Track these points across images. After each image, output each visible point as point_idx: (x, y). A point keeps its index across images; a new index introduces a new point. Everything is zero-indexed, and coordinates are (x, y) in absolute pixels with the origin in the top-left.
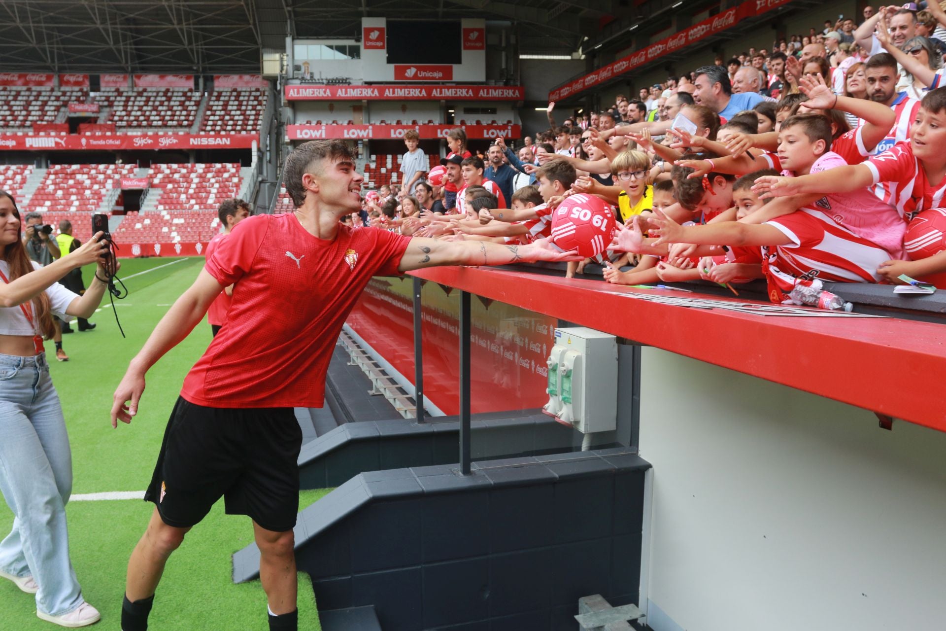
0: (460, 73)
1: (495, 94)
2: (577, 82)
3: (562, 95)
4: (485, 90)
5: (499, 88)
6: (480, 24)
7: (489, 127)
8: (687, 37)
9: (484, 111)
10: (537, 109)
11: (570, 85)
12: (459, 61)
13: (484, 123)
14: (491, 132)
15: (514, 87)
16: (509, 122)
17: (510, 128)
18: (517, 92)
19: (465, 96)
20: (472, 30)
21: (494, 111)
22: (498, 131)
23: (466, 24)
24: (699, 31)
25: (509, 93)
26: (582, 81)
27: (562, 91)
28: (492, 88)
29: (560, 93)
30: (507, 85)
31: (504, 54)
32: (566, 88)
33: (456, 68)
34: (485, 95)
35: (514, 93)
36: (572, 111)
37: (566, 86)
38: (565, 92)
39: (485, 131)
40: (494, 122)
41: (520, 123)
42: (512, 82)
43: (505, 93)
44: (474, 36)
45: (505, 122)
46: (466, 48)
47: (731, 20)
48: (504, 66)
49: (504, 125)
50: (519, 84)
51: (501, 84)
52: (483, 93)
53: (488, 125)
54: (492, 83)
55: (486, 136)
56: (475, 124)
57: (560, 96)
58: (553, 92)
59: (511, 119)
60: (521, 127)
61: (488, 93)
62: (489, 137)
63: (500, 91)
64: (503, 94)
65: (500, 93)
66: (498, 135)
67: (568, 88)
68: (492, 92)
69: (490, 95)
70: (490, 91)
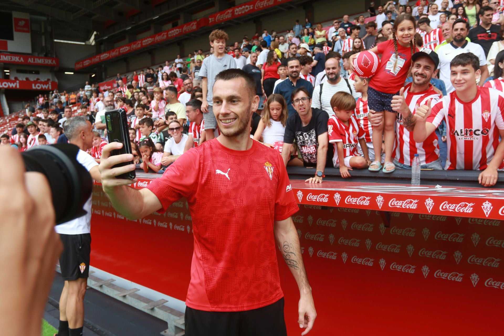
0: (12, 46)
1: (39, 61)
2: (95, 57)
3: (84, 65)
4: (32, 59)
5: (42, 58)
6: (26, 16)
7: (36, 82)
8: (167, 35)
9: (31, 72)
10: (66, 73)
11: (90, 59)
12: (12, 38)
13: (32, 80)
14: (37, 85)
15: (52, 58)
16: (49, 80)
17: (50, 83)
18: (54, 61)
19: (18, 62)
20: (21, 20)
21: (37, 73)
22: (42, 85)
23: (16, 15)
24: (175, 32)
25: (49, 62)
26: (98, 57)
27: (84, 62)
28: (37, 58)
29: (83, 64)
30: (46, 56)
31: (43, 37)
32: (87, 61)
33: (10, 43)
34: (32, 62)
35: (52, 62)
36: (88, 76)
37: (87, 59)
38: (87, 63)
39: (33, 85)
40: (38, 79)
41: (56, 81)
42: (50, 55)
44: (22, 23)
46: (17, 30)
47: (194, 27)
48: (44, 45)
49: (45, 81)
50: (54, 56)
51: (43, 56)
52: (30, 60)
54: (36, 54)
55: (34, 87)
57: (83, 65)
58: (78, 63)
59: (50, 78)
60: (58, 83)
61: (34, 60)
62: (36, 89)
63: (43, 60)
64: (45, 62)
65: (43, 61)
66: (42, 87)
67: (89, 61)
68: (37, 60)
69: (36, 62)
70: (36, 59)
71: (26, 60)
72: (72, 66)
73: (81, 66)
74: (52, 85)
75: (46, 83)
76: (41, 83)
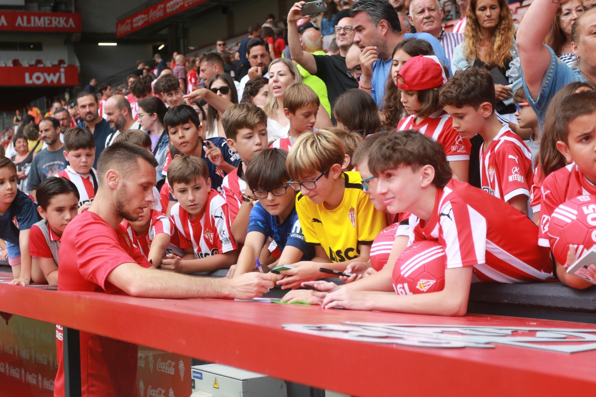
1: (40, 22)
2: (155, 8)
3: (135, 25)
4: (25, 18)
5: (45, 15)
7: (32, 69)
9: (24, 47)
10: (100, 44)
11: (146, 12)
13: (25, 64)
14: (35, 75)
15: (67, 14)
16: (61, 62)
17: (62, 70)
18: (71, 20)
21: (38, 47)
22: (46, 75)
25: (59, 22)
26: (162, 6)
27: (135, 20)
28: (35, 14)
29: (132, 23)
30: (55, 11)
32: (140, 17)
34: (25, 24)
35: (67, 22)
36: (150, 48)
37: (141, 13)
38: (139, 21)
39: (27, 75)
40: (39, 62)
41: (78, 64)
42: (63, 7)
43: (54, 22)
45: (56, 63)
49: (54, 66)
50: (73, 9)
51: (48, 9)
52: (21, 22)
53: (31, 66)
54: (35, 7)
55: (28, 81)
56: (10, 64)
57: (132, 26)
58: (121, 22)
59: (65, 57)
60: (79, 69)
61: (29, 21)
62: (34, 83)
63: (46, 18)
64: (51, 23)
65: (47, 22)
66: (45, 80)
67: (143, 16)
68: (34, 20)
69: (32, 25)
70: (32, 18)
71: (11, 20)
72: (111, 28)
73: (128, 28)
74: (66, 73)
75: (54, 69)
76: (45, 70)
